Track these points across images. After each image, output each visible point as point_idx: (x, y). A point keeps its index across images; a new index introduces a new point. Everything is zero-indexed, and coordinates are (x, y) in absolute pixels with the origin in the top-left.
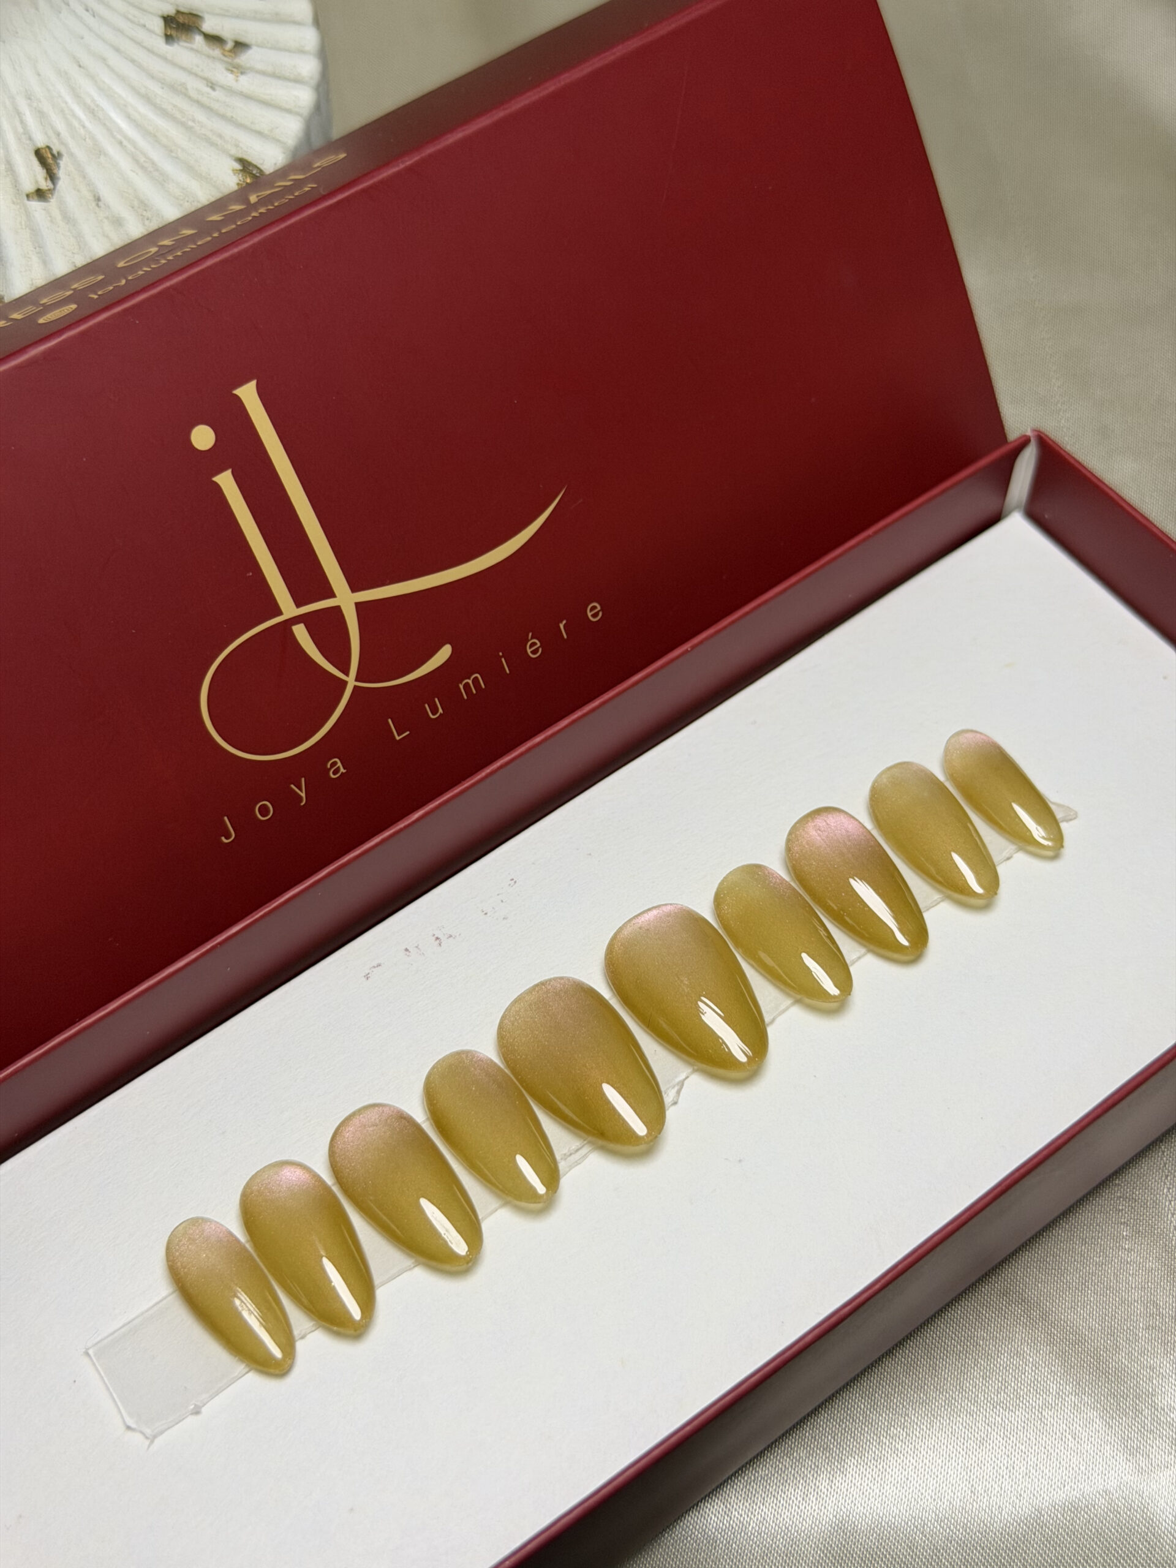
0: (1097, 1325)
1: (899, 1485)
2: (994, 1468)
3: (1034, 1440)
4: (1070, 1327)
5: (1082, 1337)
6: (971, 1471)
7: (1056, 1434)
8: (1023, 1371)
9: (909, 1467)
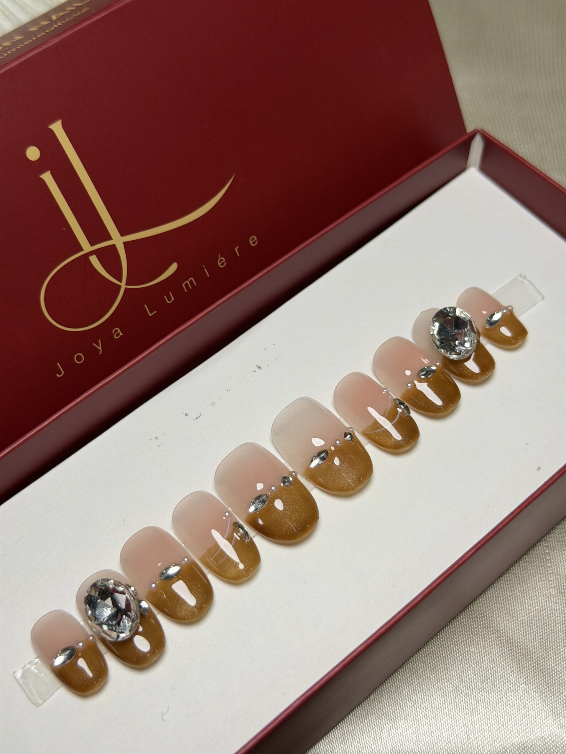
0: (538, 645)
1: (427, 735)
2: (480, 725)
3: (502, 710)
4: (523, 646)
5: (529, 652)
6: (467, 727)
7: (514, 706)
8: (497, 671)
9: (433, 725)
